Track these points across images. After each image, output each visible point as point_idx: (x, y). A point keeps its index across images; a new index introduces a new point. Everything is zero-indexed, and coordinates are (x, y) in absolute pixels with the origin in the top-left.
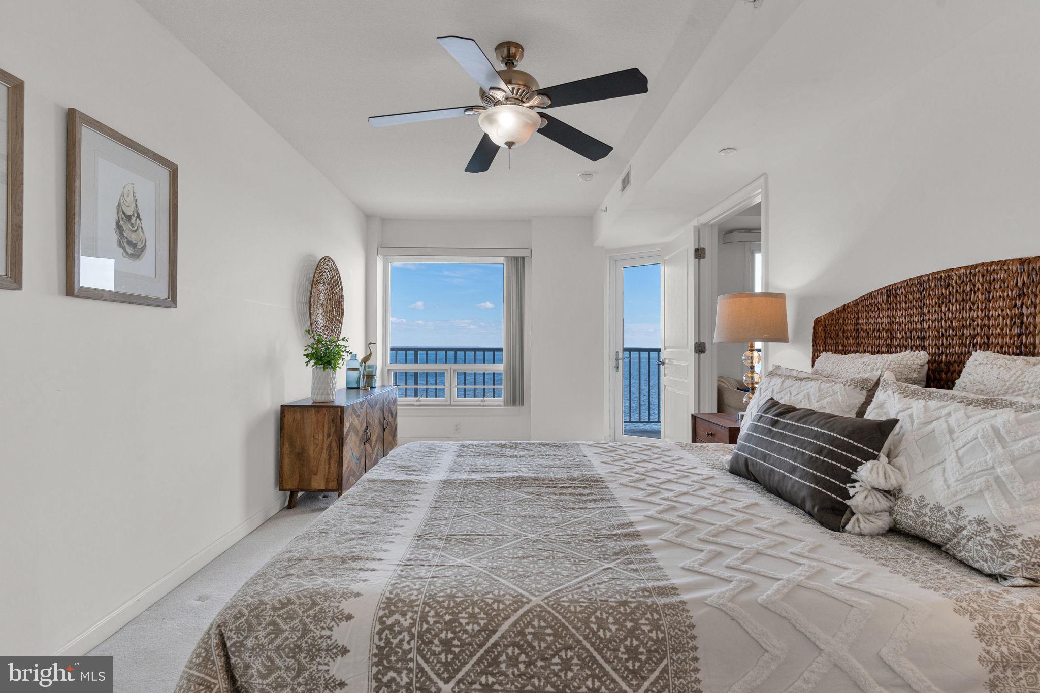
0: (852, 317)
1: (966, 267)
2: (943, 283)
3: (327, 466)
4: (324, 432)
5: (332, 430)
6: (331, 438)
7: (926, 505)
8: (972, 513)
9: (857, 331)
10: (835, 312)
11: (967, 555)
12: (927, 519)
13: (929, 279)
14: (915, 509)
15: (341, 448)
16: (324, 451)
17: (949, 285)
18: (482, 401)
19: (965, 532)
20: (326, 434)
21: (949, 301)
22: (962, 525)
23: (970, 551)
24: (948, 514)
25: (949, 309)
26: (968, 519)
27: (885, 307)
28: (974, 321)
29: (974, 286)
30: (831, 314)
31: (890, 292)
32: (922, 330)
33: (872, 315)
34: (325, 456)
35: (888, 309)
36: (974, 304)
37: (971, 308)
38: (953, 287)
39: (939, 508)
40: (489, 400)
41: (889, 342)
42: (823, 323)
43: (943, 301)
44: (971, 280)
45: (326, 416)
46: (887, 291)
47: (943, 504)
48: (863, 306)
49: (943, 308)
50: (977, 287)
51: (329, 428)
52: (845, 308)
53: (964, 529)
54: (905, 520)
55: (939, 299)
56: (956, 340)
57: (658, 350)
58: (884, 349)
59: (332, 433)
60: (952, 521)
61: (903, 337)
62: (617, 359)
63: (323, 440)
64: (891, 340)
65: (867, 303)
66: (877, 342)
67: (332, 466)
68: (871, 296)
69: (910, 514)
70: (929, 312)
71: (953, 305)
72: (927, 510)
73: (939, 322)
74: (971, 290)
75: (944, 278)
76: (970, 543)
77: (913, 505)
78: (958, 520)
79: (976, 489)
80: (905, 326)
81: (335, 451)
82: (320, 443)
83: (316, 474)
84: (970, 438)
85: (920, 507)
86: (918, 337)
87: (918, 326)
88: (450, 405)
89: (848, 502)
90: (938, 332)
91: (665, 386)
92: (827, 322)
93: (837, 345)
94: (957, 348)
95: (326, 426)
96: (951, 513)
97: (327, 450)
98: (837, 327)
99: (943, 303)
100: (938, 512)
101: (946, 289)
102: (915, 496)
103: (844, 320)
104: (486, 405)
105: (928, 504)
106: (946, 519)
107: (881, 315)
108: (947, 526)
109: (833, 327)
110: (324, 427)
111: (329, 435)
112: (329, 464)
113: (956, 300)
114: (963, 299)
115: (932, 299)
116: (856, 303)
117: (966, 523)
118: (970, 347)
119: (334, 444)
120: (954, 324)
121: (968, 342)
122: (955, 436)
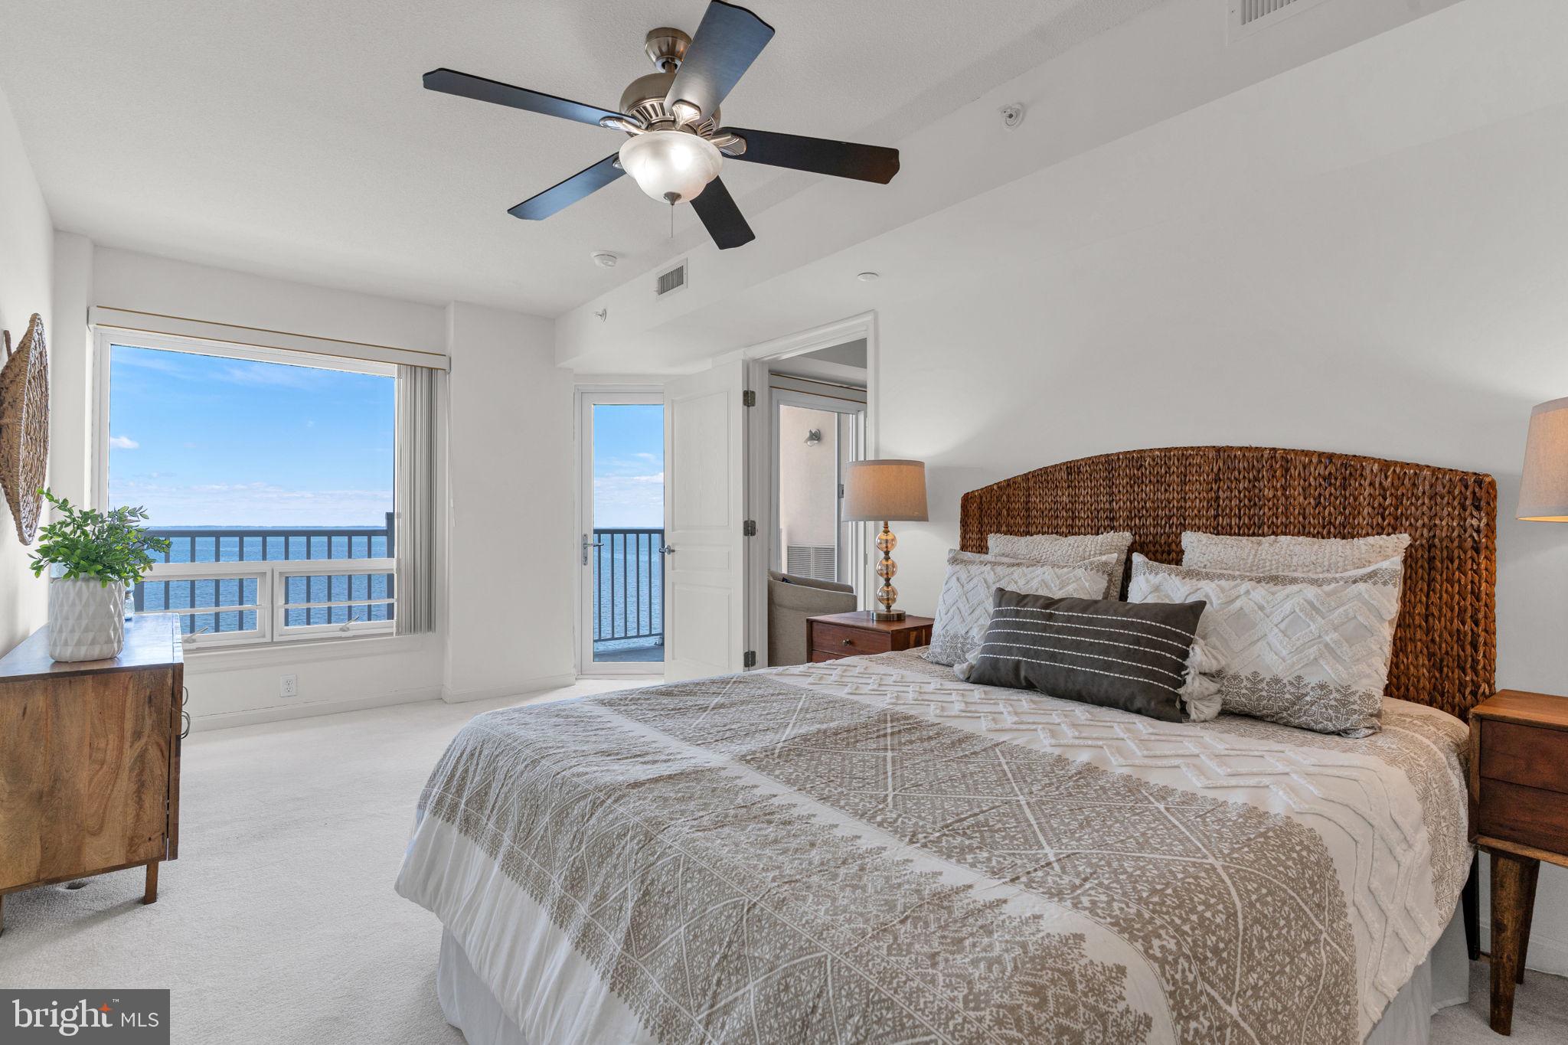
0: (1021, 494)
1: (1159, 450)
2: (1135, 464)
3: (131, 811)
4: (122, 729)
5: (148, 722)
6: (144, 740)
7: (1262, 681)
8: (1312, 680)
9: (1027, 510)
10: (995, 487)
11: (1309, 718)
12: (1264, 693)
13: (1119, 458)
14: (1248, 686)
15: (173, 760)
16: (125, 775)
17: (1141, 466)
18: (342, 630)
19: (1308, 698)
20: (128, 734)
21: (1143, 482)
22: (1304, 692)
23: (1315, 714)
24: (1287, 684)
25: (1142, 490)
26: (1310, 686)
27: (1065, 485)
28: (1170, 503)
29: (1169, 469)
30: (989, 489)
31: (1072, 469)
32: (1111, 510)
33: (1049, 493)
34: (125, 784)
35: (1069, 487)
36: (1169, 486)
37: (1166, 490)
38: (1146, 469)
39: (1277, 681)
40: (358, 626)
41: (1070, 522)
42: (978, 501)
43: (1135, 481)
44: (1165, 463)
45: (131, 692)
46: (1067, 468)
47: (1280, 676)
48: (1035, 483)
49: (1136, 489)
50: (1172, 470)
51: (139, 719)
52: (1010, 483)
53: (1306, 695)
54: (1238, 699)
55: (1131, 479)
56: (1150, 521)
57: (661, 532)
58: (1064, 529)
59: (147, 730)
60: (1292, 691)
61: (1088, 517)
62: (585, 546)
63: (120, 750)
64: (1073, 520)
65: (1043, 478)
66: (1055, 522)
67: (147, 805)
68: (1045, 471)
69: (1244, 691)
70: (1119, 492)
71: (1146, 486)
72: (1264, 685)
73: (1131, 503)
74: (1166, 472)
75: (1135, 459)
76: (1313, 708)
77: (1245, 683)
78: (1299, 688)
79: (1312, 658)
80: (1091, 505)
81: (158, 768)
82: (111, 756)
83: (96, 833)
84: (1287, 612)
85: (1255, 684)
86: (1107, 517)
87: (1107, 506)
88: (272, 643)
89: (1181, 691)
90: (1131, 512)
91: (673, 584)
92: (984, 499)
93: (999, 525)
94: (1152, 529)
95: (129, 715)
96: (1291, 683)
97: (131, 770)
98: (999, 504)
99: (1135, 483)
100: (1276, 684)
101: (1138, 470)
102: (1245, 673)
103: (1008, 496)
104: (355, 637)
105: (1264, 679)
106: (1285, 690)
107: (1060, 493)
108: (1287, 696)
109: (994, 504)
110: (122, 717)
111: (137, 735)
112: (140, 802)
113: (1150, 481)
114: (1158, 481)
115: (1123, 479)
116: (1026, 477)
117: (1309, 690)
118: (1165, 527)
119: (153, 753)
120: (1148, 505)
121: (1163, 523)
122: (1268, 611)
